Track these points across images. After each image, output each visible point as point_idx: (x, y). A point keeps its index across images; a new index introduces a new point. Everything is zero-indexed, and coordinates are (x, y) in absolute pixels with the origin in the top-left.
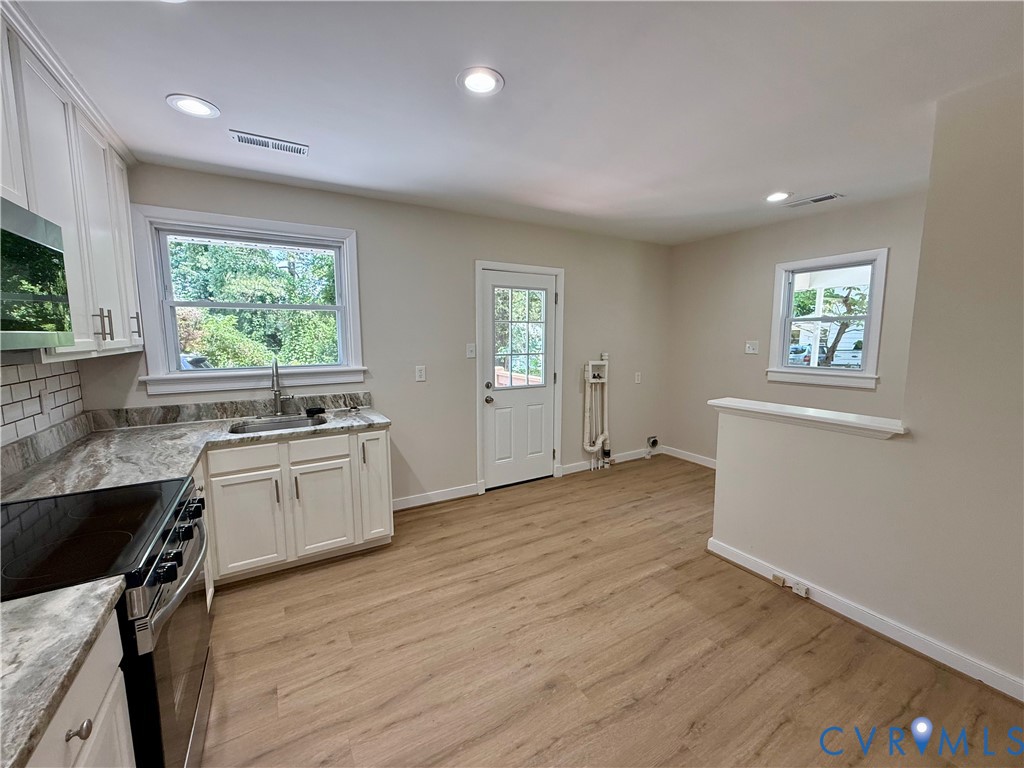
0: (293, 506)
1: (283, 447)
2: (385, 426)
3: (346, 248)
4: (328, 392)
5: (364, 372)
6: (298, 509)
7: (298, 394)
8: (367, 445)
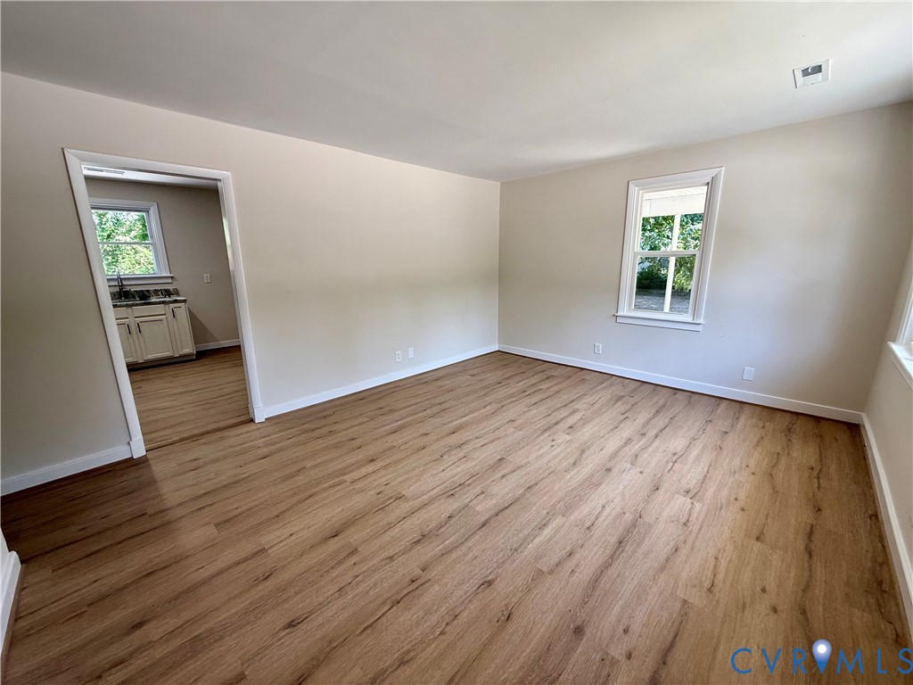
0: (138, 338)
1: (129, 310)
2: (185, 301)
3: (151, 211)
4: (151, 288)
5: (172, 277)
6: (141, 338)
7: (133, 289)
8: (175, 310)
